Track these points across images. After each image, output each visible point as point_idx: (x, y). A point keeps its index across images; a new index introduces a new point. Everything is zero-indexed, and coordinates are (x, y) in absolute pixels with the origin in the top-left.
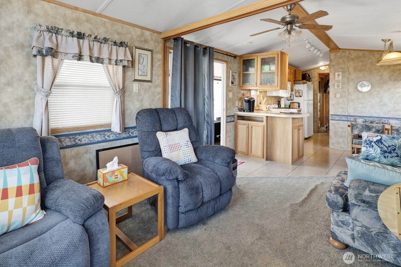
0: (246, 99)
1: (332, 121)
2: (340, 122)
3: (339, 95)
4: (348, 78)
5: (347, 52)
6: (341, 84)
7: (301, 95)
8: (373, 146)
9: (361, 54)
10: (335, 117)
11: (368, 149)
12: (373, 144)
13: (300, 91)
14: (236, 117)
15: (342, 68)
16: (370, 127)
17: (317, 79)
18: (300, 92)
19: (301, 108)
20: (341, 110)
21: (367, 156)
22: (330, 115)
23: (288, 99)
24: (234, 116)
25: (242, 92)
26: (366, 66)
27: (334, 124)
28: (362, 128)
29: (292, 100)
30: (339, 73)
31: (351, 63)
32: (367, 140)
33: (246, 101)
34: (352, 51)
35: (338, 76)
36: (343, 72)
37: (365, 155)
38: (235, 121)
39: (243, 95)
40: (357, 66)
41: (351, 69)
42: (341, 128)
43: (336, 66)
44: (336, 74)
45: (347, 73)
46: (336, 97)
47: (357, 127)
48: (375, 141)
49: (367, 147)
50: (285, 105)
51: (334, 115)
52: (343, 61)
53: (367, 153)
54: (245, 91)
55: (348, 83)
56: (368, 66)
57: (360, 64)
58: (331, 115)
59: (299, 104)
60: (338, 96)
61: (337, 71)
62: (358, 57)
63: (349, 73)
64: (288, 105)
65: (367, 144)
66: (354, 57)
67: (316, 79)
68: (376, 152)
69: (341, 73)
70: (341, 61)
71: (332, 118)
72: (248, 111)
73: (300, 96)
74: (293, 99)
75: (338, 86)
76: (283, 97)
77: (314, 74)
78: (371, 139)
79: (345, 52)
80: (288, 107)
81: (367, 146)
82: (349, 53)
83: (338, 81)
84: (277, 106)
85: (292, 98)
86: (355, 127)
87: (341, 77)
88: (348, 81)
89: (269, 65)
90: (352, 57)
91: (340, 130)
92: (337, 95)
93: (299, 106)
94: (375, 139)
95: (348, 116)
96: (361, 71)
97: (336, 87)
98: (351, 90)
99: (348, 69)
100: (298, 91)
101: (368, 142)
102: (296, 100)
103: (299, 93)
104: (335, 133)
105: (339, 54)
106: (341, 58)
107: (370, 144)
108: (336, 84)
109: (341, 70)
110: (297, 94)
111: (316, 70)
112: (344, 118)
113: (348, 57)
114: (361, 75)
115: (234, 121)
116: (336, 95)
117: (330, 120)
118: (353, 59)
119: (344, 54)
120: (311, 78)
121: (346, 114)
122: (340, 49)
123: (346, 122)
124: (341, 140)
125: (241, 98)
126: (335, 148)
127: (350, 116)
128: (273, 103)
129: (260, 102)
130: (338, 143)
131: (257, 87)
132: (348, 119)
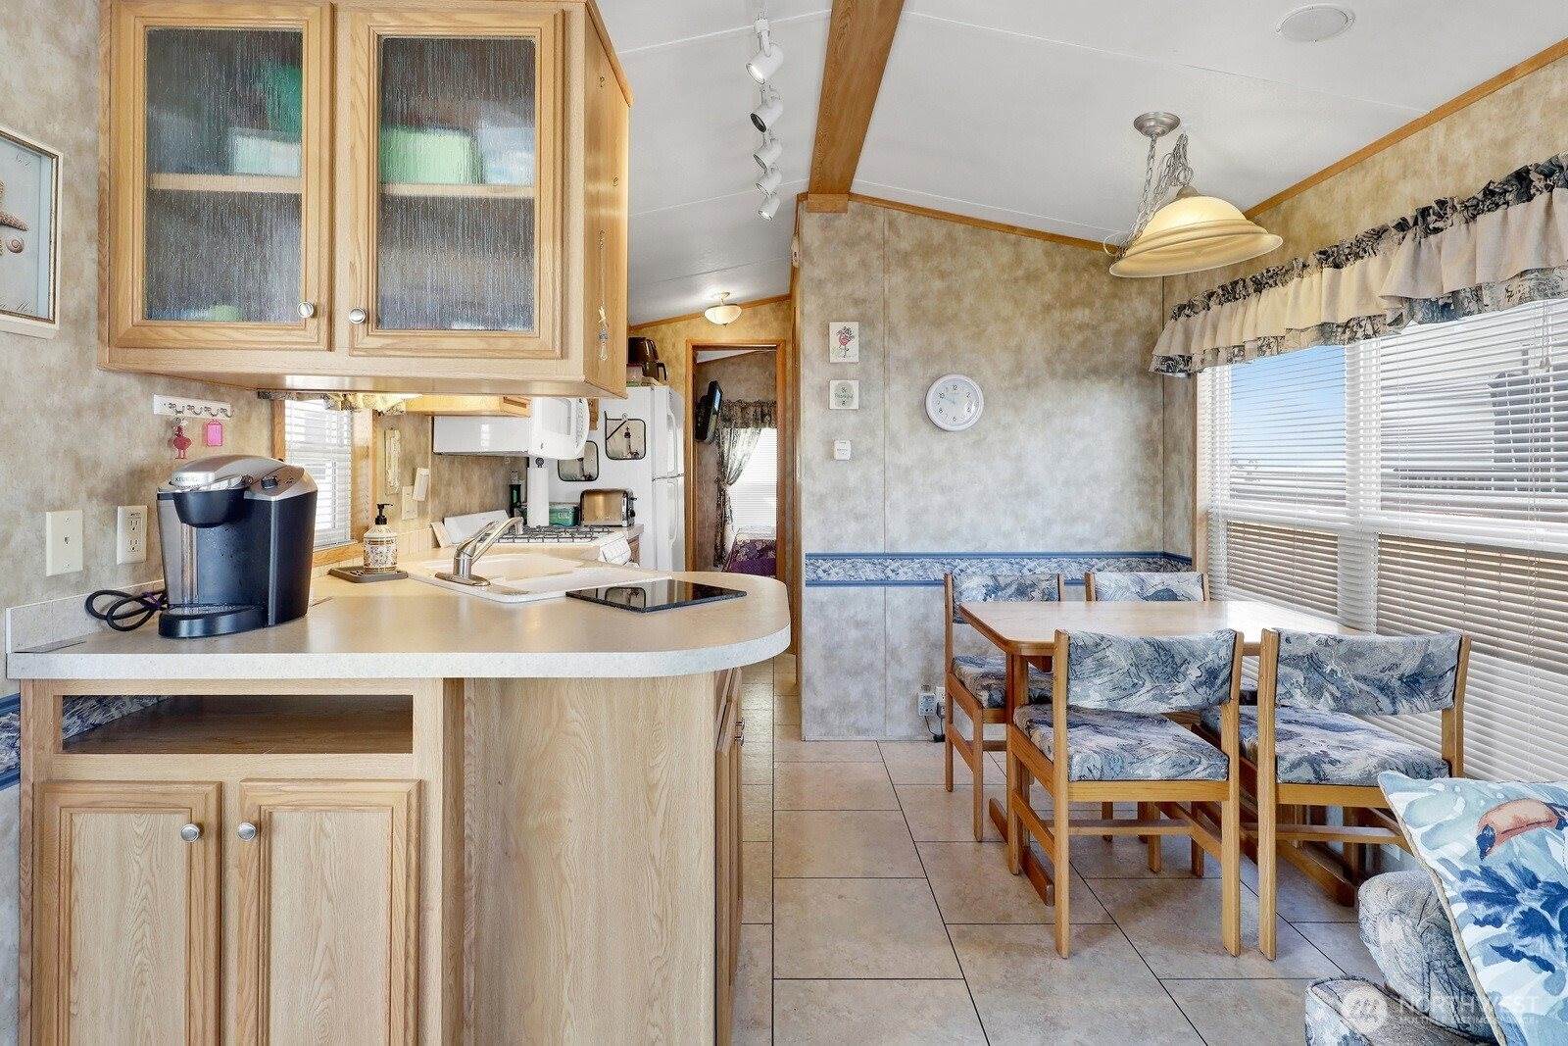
1: (812, 589)
2: (852, 590)
3: (848, 446)
4: (887, 355)
5: (881, 217)
6: (855, 385)
7: (636, 446)
9: (938, 232)
10: (826, 566)
13: (633, 426)
15: (856, 302)
18: (636, 430)
19: (637, 520)
20: (853, 527)
22: (804, 560)
23: (565, 470)
25: (161, 404)
26: (959, 298)
27: (822, 606)
29: (589, 478)
30: (848, 325)
31: (898, 278)
34: (904, 215)
35: (845, 337)
36: (865, 322)
39: (180, 441)
40: (924, 296)
41: (898, 312)
42: (858, 625)
43: (831, 290)
44: (835, 327)
45: (880, 327)
46: (831, 456)
47: (1100, 665)
50: (551, 512)
51: (825, 557)
52: (864, 264)
54: (198, 404)
55: (886, 385)
56: (969, 300)
57: (937, 284)
58: (809, 556)
59: (630, 498)
60: (843, 450)
61: (834, 317)
62: (927, 250)
63: (892, 332)
64: (570, 508)
66: (909, 249)
67: (681, 368)
69: (854, 327)
70: (852, 262)
71: (813, 576)
73: (635, 456)
74: (594, 472)
75: (844, 396)
76: (537, 462)
77: (674, 345)
79: (872, 218)
80: (569, 518)
82: (891, 224)
83: (841, 372)
85: (590, 469)
86: (1089, 663)
87: (854, 345)
88: (886, 369)
90: (905, 245)
91: (854, 634)
92: (838, 445)
93: (633, 514)
95: (885, 556)
96: (940, 322)
97: (833, 405)
98: (900, 419)
99: (886, 305)
100: (624, 428)
102: (612, 475)
103: (628, 435)
104: (830, 653)
105: (843, 221)
106: (850, 244)
108: (834, 384)
109: (852, 311)
110: (619, 443)
112: (868, 572)
113: (885, 242)
114: (938, 342)
116: (833, 443)
117: (804, 584)
118: (904, 258)
119: (865, 227)
120: (662, 365)
121: (880, 550)
122: (852, 196)
123: (877, 588)
124: (855, 691)
125: (139, 476)
126: (831, 738)
127: (894, 556)
128: (475, 502)
129: (381, 507)
130: (844, 707)
131: (331, 347)
132: (888, 571)
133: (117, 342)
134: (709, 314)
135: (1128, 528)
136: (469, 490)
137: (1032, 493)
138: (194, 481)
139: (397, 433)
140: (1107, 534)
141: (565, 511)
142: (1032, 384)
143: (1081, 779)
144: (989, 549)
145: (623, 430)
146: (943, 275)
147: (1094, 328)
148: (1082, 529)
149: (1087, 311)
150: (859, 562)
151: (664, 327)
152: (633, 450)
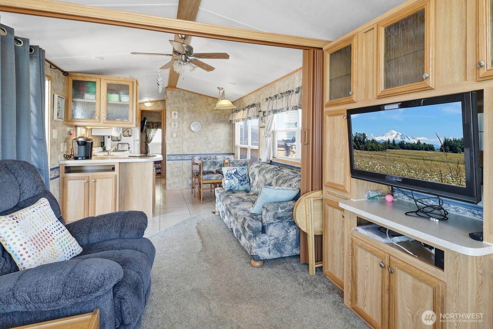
0: (80, 140)
1: (168, 161)
2: (176, 161)
4: (183, 118)
5: (182, 92)
6: (177, 123)
8: (233, 178)
9: (193, 96)
10: (171, 157)
11: (230, 181)
12: (233, 176)
13: (129, 129)
14: (62, 169)
15: (178, 108)
16: (216, 163)
20: (176, 149)
21: (231, 187)
22: (167, 156)
24: (59, 167)
25: (68, 129)
26: (196, 108)
27: (170, 164)
29: (119, 141)
30: (175, 112)
31: (185, 104)
32: (228, 174)
33: (80, 143)
34: (186, 92)
35: (175, 114)
36: (179, 111)
37: (229, 187)
38: (61, 176)
39: (70, 134)
40: (190, 107)
41: (185, 110)
43: (172, 105)
44: (173, 112)
45: (182, 112)
46: (172, 136)
48: (233, 173)
49: (229, 180)
51: (171, 155)
52: (179, 101)
53: (230, 184)
55: (183, 123)
56: (198, 108)
57: (192, 105)
59: (129, 145)
60: (174, 135)
61: (173, 110)
62: (191, 99)
63: (184, 113)
65: (229, 177)
68: (236, 182)
69: (177, 112)
70: (176, 100)
71: (169, 159)
72: (84, 158)
73: (130, 136)
74: (120, 139)
75: (175, 125)
78: (230, 172)
79: (180, 92)
81: (229, 178)
82: (184, 93)
83: (174, 121)
87: (177, 116)
88: (183, 121)
89: (119, 94)
90: (186, 97)
91: (176, 169)
92: (173, 134)
93: (130, 148)
94: (233, 172)
95: (183, 155)
96: (193, 112)
97: (172, 127)
98: (185, 129)
99: (183, 109)
101: (229, 175)
102: (125, 140)
103: (128, 132)
104: (171, 173)
105: (175, 92)
106: (176, 97)
107: (231, 176)
108: (173, 123)
109: (176, 109)
110: (126, 133)
112: (179, 158)
113: (183, 97)
114: (193, 116)
115: (58, 176)
116: (172, 134)
117: (167, 160)
118: (186, 100)
119: (179, 94)
121: (182, 154)
122: (176, 88)
123: (181, 161)
124: (176, 180)
126: (172, 189)
127: (184, 155)
130: (175, 183)
131: (100, 122)
132: (183, 158)
134: (145, 104)
137: (210, 143)
142: (210, 124)
144: (202, 153)
145: (127, 130)
146: (193, 103)
147: (220, 114)
150: (177, 156)
152: (129, 134)
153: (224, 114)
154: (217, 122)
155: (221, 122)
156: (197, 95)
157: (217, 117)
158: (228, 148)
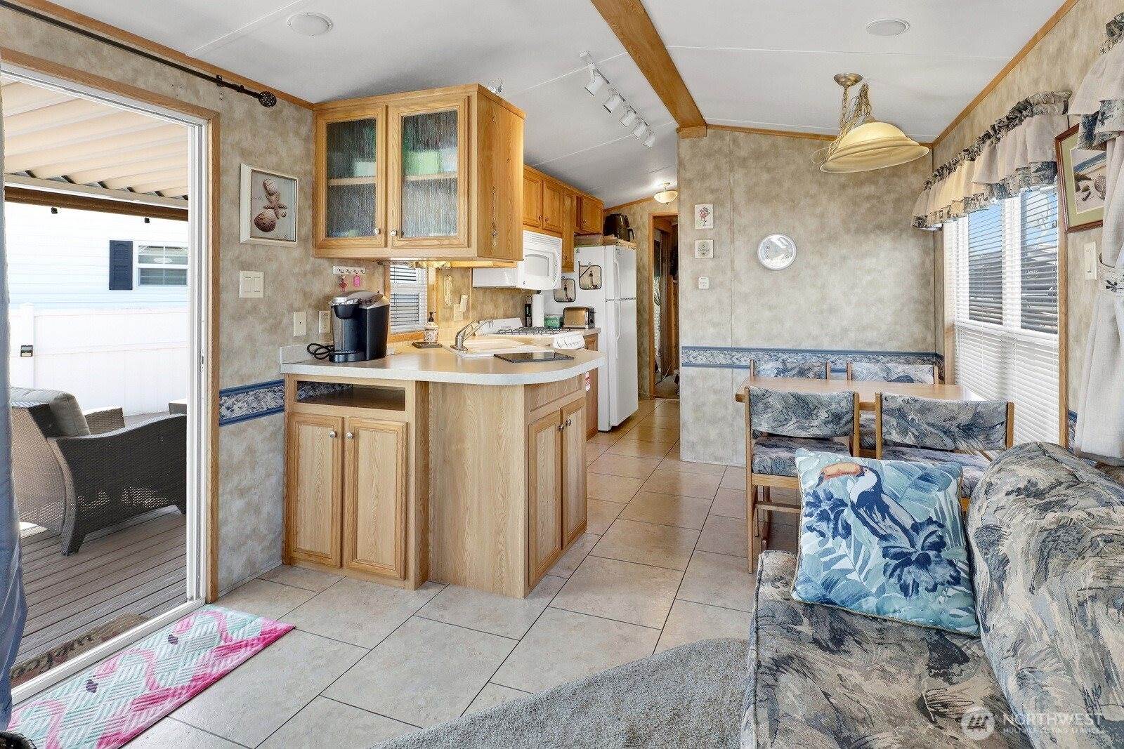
1: (686, 368)
2: (711, 370)
3: (707, 280)
4: (732, 223)
5: (728, 137)
6: (710, 243)
7: (596, 281)
9: (765, 143)
10: (695, 354)
13: (593, 269)
15: (713, 191)
16: (811, 406)
17: (648, 232)
18: (596, 272)
19: (597, 325)
20: (712, 330)
21: (829, 585)
22: (681, 350)
23: (557, 296)
24: (281, 383)
25: (336, 270)
27: (692, 379)
28: (784, 410)
29: (570, 300)
30: (706, 206)
31: (739, 174)
33: (340, 310)
34: (742, 135)
35: (704, 213)
36: (716, 203)
38: (287, 407)
39: (343, 285)
40: (756, 184)
41: (740, 196)
42: (715, 392)
43: (697, 185)
44: (698, 208)
45: (728, 205)
46: (697, 287)
48: (856, 501)
50: (546, 319)
51: (694, 349)
52: (717, 167)
53: (827, 565)
54: (351, 269)
55: (732, 241)
56: (787, 185)
57: (765, 176)
58: (684, 348)
59: (591, 312)
60: (704, 283)
61: (699, 201)
62: (758, 155)
63: (735, 208)
64: (558, 317)
66: (746, 155)
67: (645, 233)
69: (710, 207)
70: (710, 167)
71: (687, 360)
73: (596, 287)
74: (573, 297)
75: (704, 251)
76: (539, 292)
77: (641, 217)
79: (722, 138)
80: (557, 324)
82: (735, 141)
83: (703, 234)
84: (517, 323)
85: (571, 295)
86: (760, 405)
87: (710, 218)
88: (732, 232)
90: (743, 153)
91: (712, 397)
92: (701, 280)
93: (593, 322)
95: (732, 349)
96: (767, 200)
97: (697, 255)
98: (741, 263)
99: (732, 192)
100: (589, 271)
102: (583, 299)
103: (591, 275)
104: (697, 408)
105: (704, 142)
106: (709, 155)
108: (697, 243)
109: (710, 197)
110: (586, 280)
111: (645, 204)
112: (721, 359)
113: (731, 152)
114: (766, 213)
116: (697, 279)
117: (681, 365)
118: (743, 162)
119: (718, 144)
120: (631, 230)
121: (729, 345)
122: (707, 125)
123: (727, 369)
124: (713, 433)
125: (328, 298)
126: (699, 461)
127: (738, 350)
128: (501, 312)
129: (431, 313)
130: (706, 442)
131: (386, 246)
132: (734, 359)
133: (319, 247)
134: (656, 197)
135: (908, 335)
136: (496, 306)
137: (833, 310)
138: (341, 300)
139: (450, 278)
140: (890, 339)
141: (556, 319)
142: (833, 238)
143: (760, 472)
144: (802, 347)
146: (768, 171)
147: (879, 198)
148: (871, 335)
149: (873, 188)
150: (716, 352)
151: (635, 206)
152: (594, 284)
153: (893, 196)
154: (861, 231)
155: (879, 227)
156: (780, 139)
157: (863, 211)
158: (917, 330)
